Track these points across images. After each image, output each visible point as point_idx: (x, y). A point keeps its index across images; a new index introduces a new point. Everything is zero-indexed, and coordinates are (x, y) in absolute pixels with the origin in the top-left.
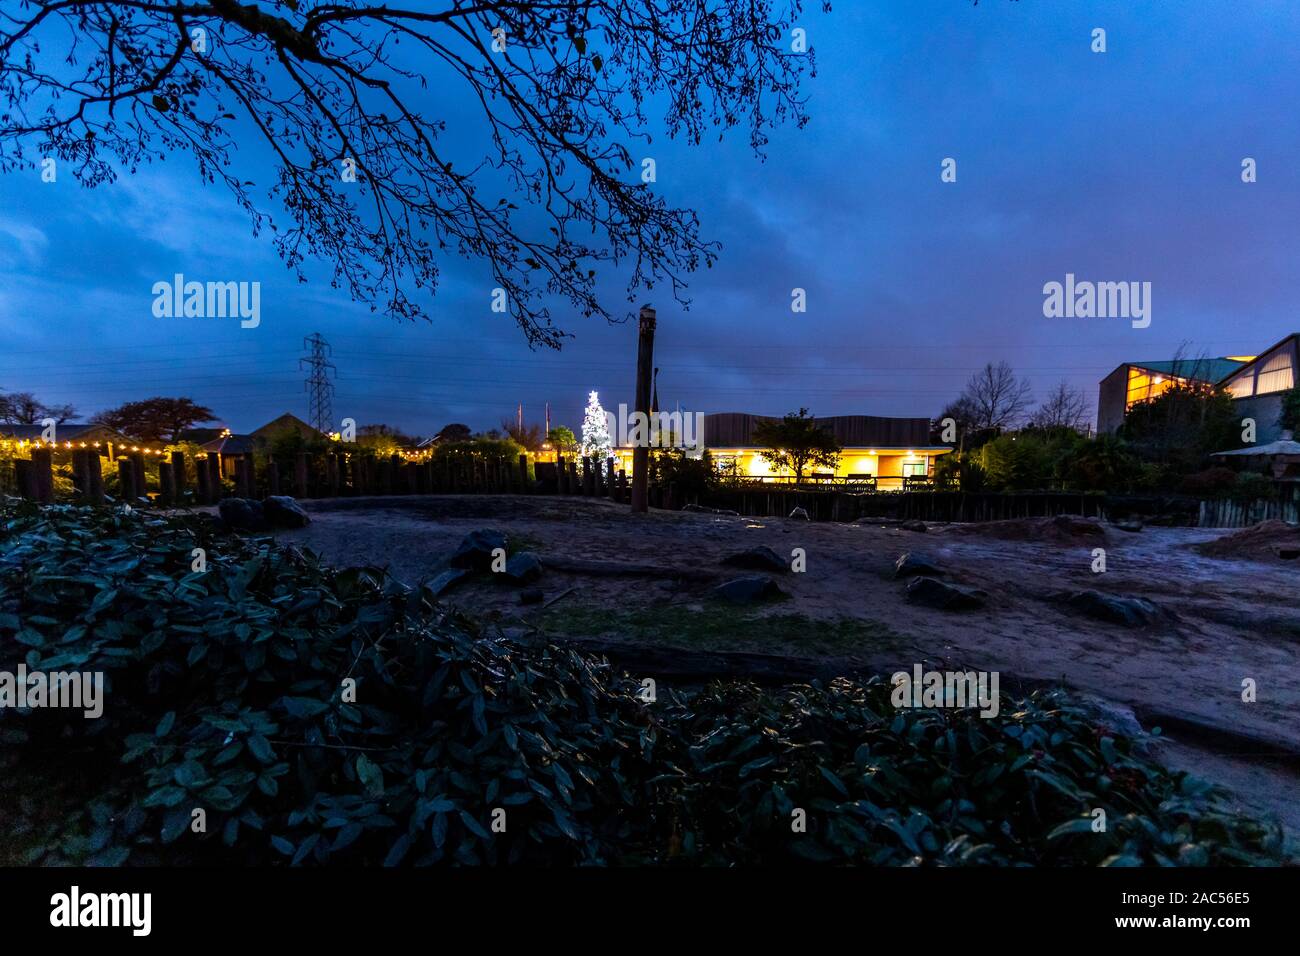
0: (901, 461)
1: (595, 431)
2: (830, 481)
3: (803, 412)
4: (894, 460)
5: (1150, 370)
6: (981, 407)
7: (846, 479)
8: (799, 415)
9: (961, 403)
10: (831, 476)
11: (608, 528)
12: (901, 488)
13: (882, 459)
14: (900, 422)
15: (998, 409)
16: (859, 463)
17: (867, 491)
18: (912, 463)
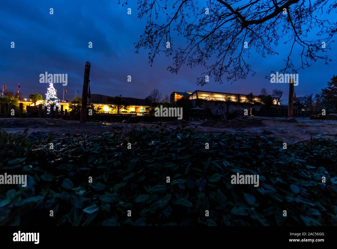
0: (139, 109)
1: (52, 96)
2: (126, 113)
3: (120, 96)
4: (138, 108)
5: (178, 93)
6: (153, 97)
7: (130, 113)
8: (119, 96)
9: (149, 96)
10: (126, 112)
11: (79, 128)
12: (142, 115)
13: (136, 108)
14: (139, 100)
15: (157, 98)
16: (132, 109)
17: (135, 116)
18: (141, 109)
